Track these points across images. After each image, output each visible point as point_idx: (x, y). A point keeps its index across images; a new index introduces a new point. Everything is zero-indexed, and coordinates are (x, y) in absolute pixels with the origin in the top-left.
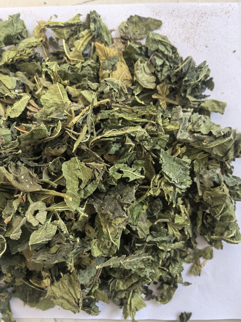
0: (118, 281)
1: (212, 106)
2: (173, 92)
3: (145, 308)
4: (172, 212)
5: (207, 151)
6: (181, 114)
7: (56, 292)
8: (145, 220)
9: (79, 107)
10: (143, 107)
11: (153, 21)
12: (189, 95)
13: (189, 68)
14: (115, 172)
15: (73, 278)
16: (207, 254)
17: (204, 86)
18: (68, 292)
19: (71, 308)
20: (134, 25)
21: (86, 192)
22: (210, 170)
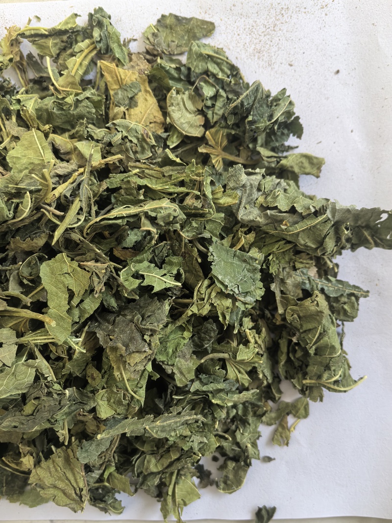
0: (148, 457)
1: (301, 164)
2: (235, 142)
3: (199, 501)
4: (233, 342)
5: (289, 238)
6: (244, 178)
7: (44, 477)
8: (188, 356)
9: (68, 168)
10: (179, 168)
11: (199, 23)
12: (262, 146)
13: (255, 100)
14: (128, 277)
15: (71, 454)
16: (299, 409)
17: (286, 131)
18: (64, 478)
19: (69, 504)
20: (168, 31)
21: (82, 312)
22: (298, 271)
